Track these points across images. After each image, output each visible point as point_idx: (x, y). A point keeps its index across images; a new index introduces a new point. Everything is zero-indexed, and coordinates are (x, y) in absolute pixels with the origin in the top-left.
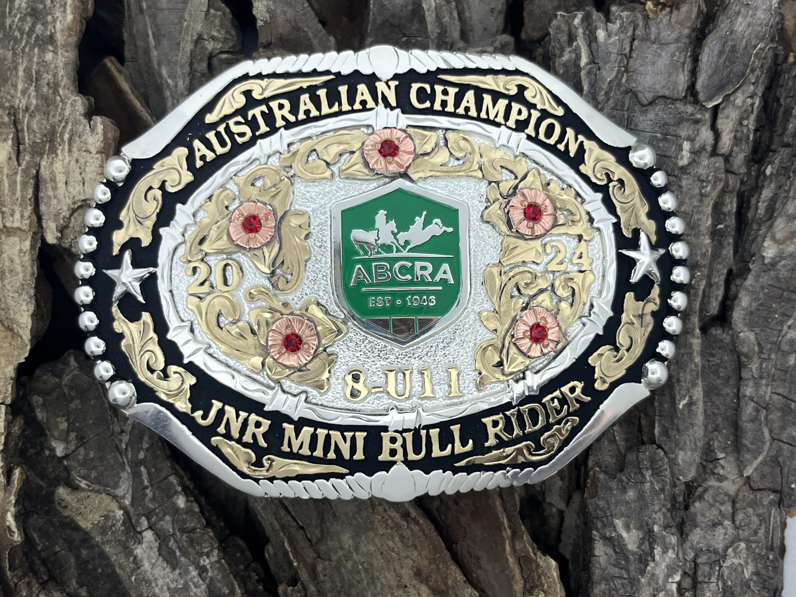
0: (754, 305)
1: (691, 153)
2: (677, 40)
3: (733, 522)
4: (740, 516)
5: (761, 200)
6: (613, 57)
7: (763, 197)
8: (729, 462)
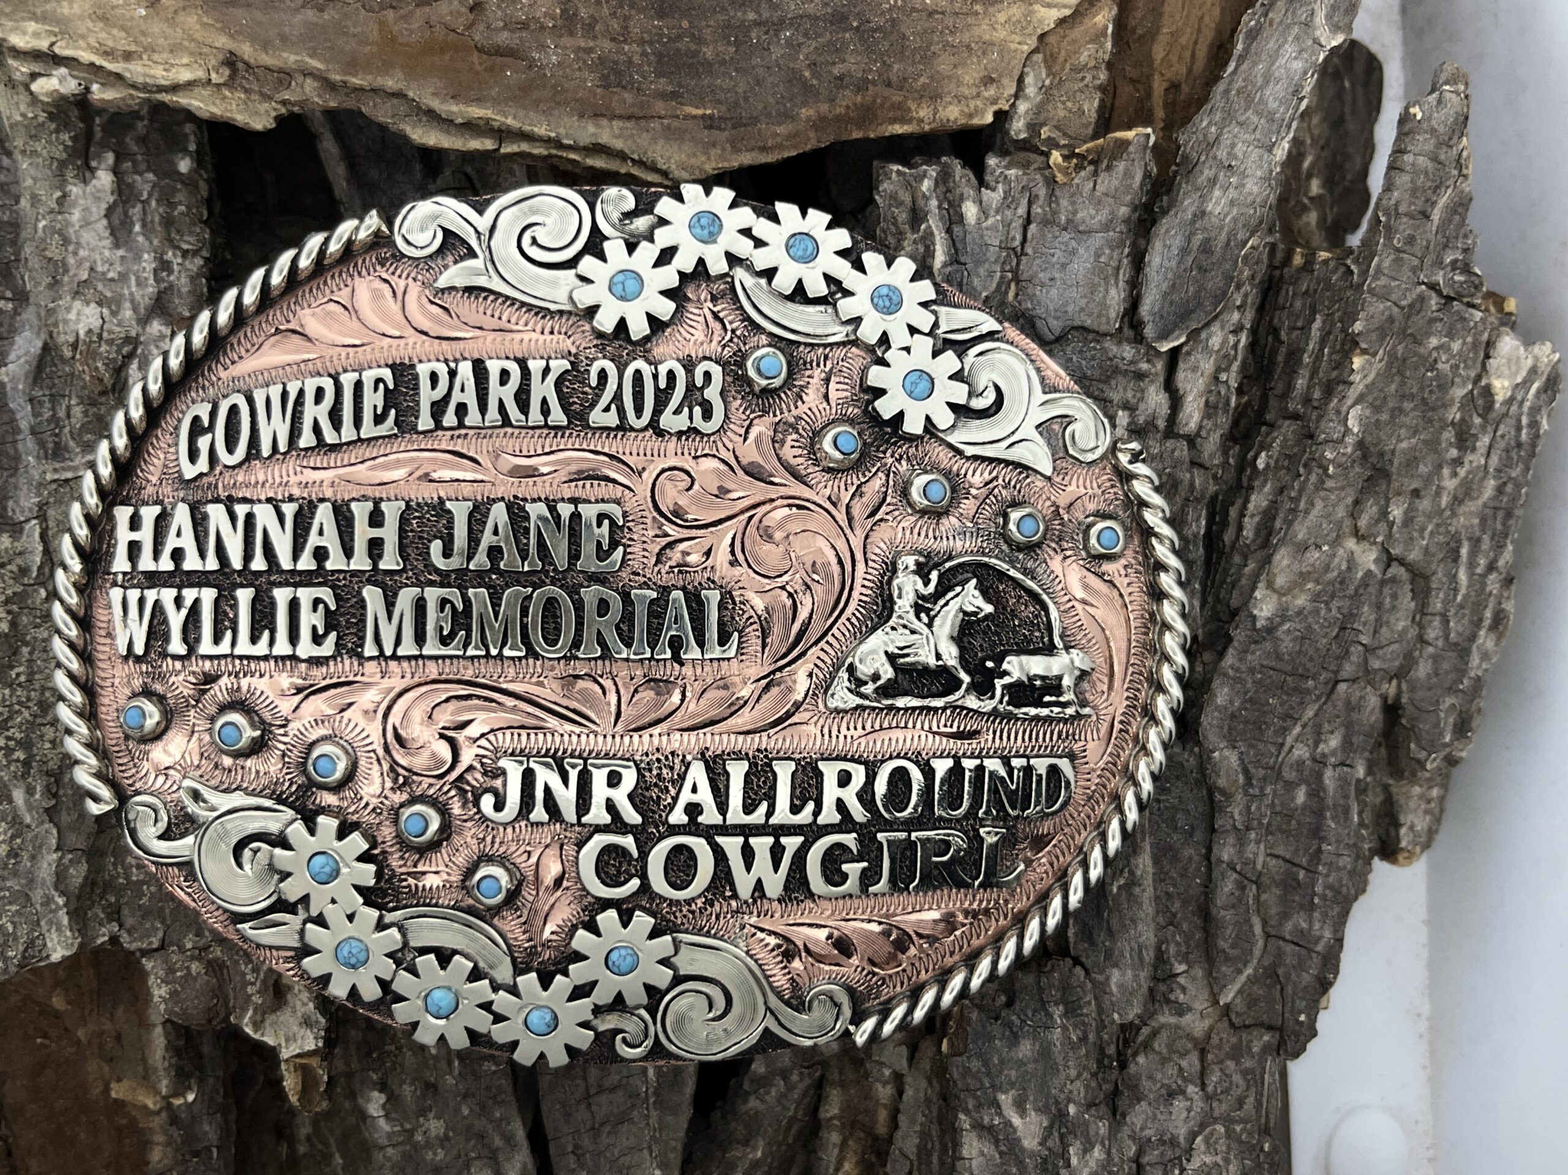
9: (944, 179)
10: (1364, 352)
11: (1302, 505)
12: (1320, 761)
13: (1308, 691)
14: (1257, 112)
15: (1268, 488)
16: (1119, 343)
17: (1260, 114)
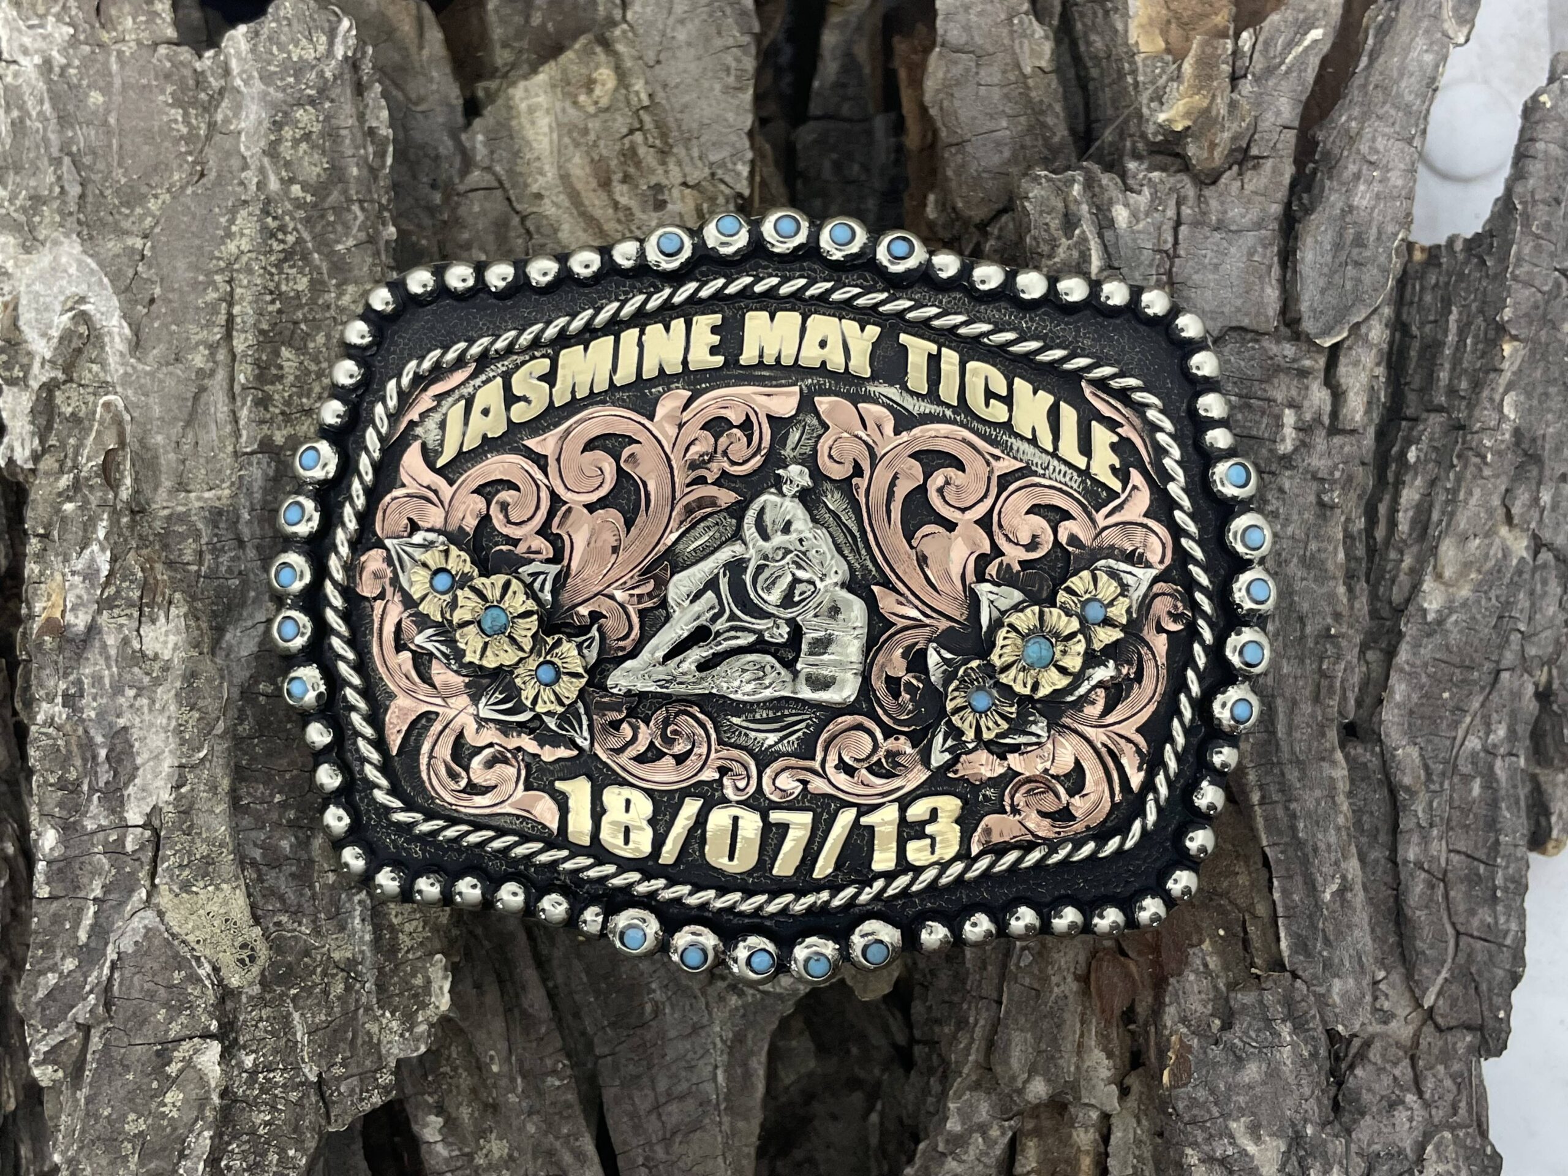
0: (1415, 697)
1: (1298, 429)
2: (1259, 225)
3: (1420, 1094)
4: (1429, 1085)
5: (1402, 507)
6: (1147, 254)
7: (1403, 501)
8: (1393, 986)
9: (1089, 183)
10: (1515, 338)
11: (1462, 495)
12: (1490, 751)
13: (1475, 682)
14: (1393, 105)
15: (1418, 482)
16: (1278, 342)
17: (1398, 109)
